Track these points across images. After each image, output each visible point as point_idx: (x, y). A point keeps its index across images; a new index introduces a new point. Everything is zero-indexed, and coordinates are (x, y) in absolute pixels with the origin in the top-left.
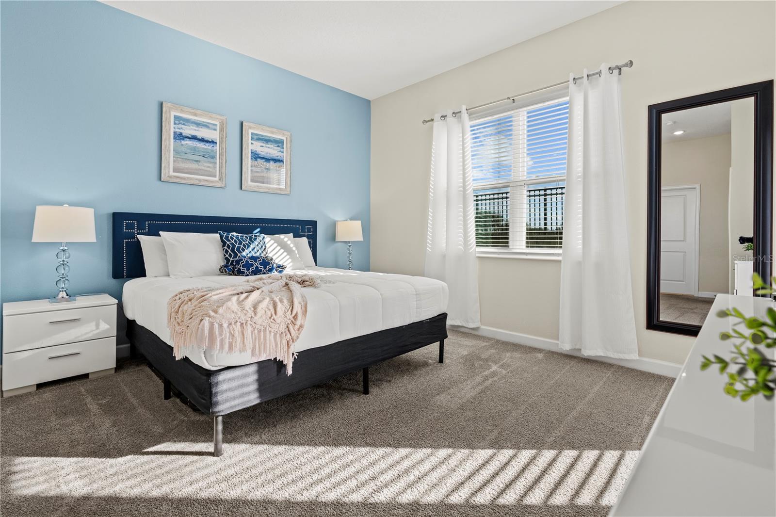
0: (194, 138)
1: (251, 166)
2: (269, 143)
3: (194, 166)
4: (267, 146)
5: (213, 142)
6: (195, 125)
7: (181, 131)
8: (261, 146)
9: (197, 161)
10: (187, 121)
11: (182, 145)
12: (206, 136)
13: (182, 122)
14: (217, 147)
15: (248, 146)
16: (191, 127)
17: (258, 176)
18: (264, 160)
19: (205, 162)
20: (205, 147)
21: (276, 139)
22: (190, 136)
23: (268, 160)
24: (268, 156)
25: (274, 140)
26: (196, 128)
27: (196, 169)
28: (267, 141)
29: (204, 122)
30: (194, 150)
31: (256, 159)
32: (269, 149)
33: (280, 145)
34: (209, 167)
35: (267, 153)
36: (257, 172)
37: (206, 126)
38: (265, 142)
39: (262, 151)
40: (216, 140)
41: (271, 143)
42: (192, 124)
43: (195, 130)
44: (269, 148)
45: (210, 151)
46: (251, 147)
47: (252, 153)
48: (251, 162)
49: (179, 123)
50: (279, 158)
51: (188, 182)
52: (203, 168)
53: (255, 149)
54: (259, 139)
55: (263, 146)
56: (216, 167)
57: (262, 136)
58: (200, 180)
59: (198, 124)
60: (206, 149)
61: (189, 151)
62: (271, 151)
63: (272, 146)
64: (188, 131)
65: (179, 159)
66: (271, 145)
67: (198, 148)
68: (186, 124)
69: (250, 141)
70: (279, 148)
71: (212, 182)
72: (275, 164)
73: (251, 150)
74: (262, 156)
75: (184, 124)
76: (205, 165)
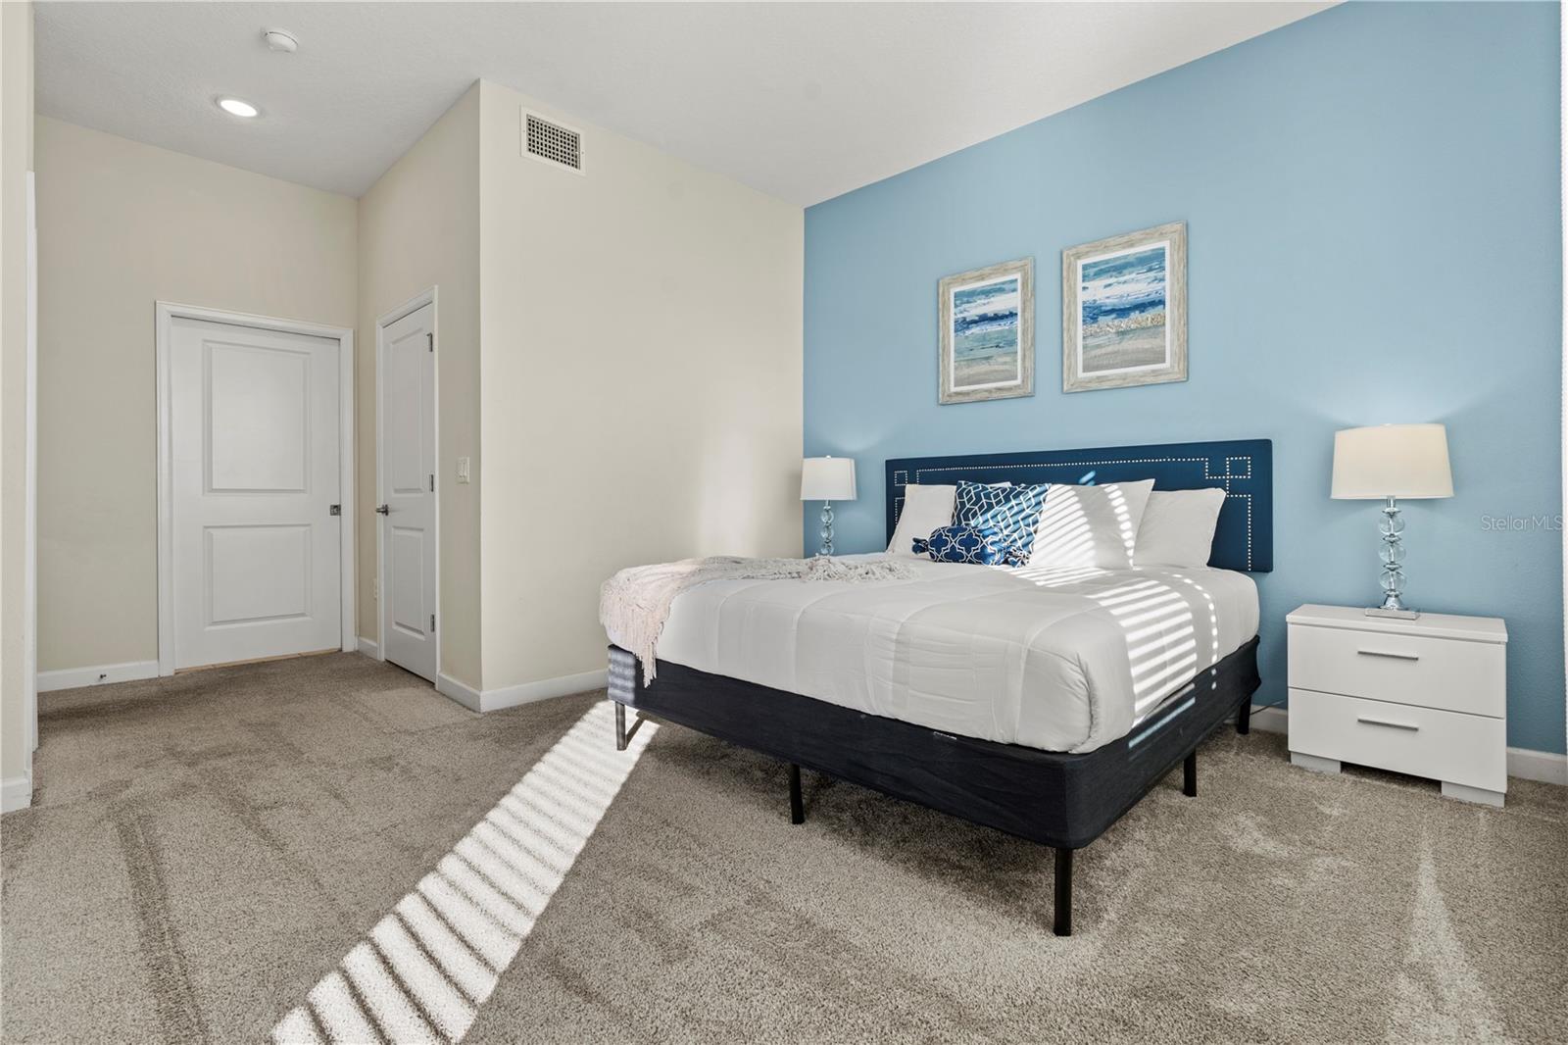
0: (984, 319)
1: (1084, 338)
2: (1125, 271)
3: (984, 368)
4: (1122, 279)
5: (1012, 315)
6: (984, 296)
7: (965, 314)
8: (1106, 286)
9: (987, 358)
10: (971, 295)
11: (967, 337)
12: (1003, 308)
13: (965, 299)
14: (1019, 321)
15: (1076, 297)
16: (979, 302)
17: (1099, 356)
18: (1114, 316)
19: (1000, 356)
20: (1000, 328)
21: (1141, 255)
22: (977, 318)
23: (1122, 312)
24: (1126, 302)
25: (1137, 258)
26: (986, 301)
27: (986, 373)
28: (1119, 268)
29: (995, 285)
30: (983, 339)
31: (1094, 319)
32: (1125, 285)
33: (1155, 265)
34: (1005, 363)
35: (1122, 297)
36: (1099, 346)
37: (999, 290)
38: (1114, 273)
39: (1108, 298)
40: (1016, 308)
41: (1131, 269)
42: (979, 297)
43: (984, 304)
44: (1125, 282)
45: (1006, 334)
46: (1082, 297)
47: (1084, 308)
48: (1084, 330)
49: (962, 303)
50: (1153, 297)
51: (973, 398)
52: (996, 367)
53: (1091, 299)
54: (1099, 274)
55: (1110, 285)
56: (1016, 361)
57: (1107, 262)
58: (989, 391)
59: (987, 293)
60: (1001, 332)
61: (976, 344)
62: (1135, 287)
63: (1133, 275)
64: (974, 310)
65: (962, 363)
66: (1130, 273)
67: (989, 334)
68: (971, 300)
69: (1080, 284)
70: (1152, 274)
71: (1010, 389)
72: (1143, 314)
73: (1084, 303)
74: (1109, 308)
75: (968, 302)
76: (1000, 362)
